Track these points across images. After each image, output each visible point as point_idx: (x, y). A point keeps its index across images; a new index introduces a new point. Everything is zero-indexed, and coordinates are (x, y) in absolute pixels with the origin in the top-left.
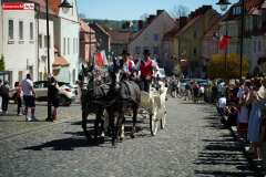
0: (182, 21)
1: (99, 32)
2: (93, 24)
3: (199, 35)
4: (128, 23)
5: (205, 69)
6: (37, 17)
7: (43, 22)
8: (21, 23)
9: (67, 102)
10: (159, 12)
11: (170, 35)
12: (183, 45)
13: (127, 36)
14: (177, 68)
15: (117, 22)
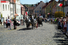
2: (24, 5)
3: (52, 7)
4: (33, 5)
5: (53, 16)
6: (10, 3)
7: (12, 5)
8: (6, 5)
10: (41, 2)
11: (44, 7)
12: (47, 10)
13: (33, 8)
14: (46, 16)
15: (30, 5)
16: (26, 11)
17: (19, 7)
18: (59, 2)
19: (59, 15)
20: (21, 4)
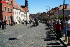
0: (42, 14)
1: (32, 15)
2: (31, 14)
3: (44, 15)
5: (45, 20)
7: (25, 14)
8: (22, 14)
9: (28, 24)
10: (39, 13)
11: (40, 16)
12: (42, 17)
13: (35, 16)
14: (41, 20)
16: (32, 17)
17: (28, 15)
18: (47, 13)
19: (47, 20)
20: (29, 14)
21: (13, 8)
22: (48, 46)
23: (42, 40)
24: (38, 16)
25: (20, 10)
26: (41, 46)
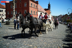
21: (38, 11)
22: (65, 46)
23: (60, 40)
24: (60, 18)
25: (44, 12)
26: (57, 45)
